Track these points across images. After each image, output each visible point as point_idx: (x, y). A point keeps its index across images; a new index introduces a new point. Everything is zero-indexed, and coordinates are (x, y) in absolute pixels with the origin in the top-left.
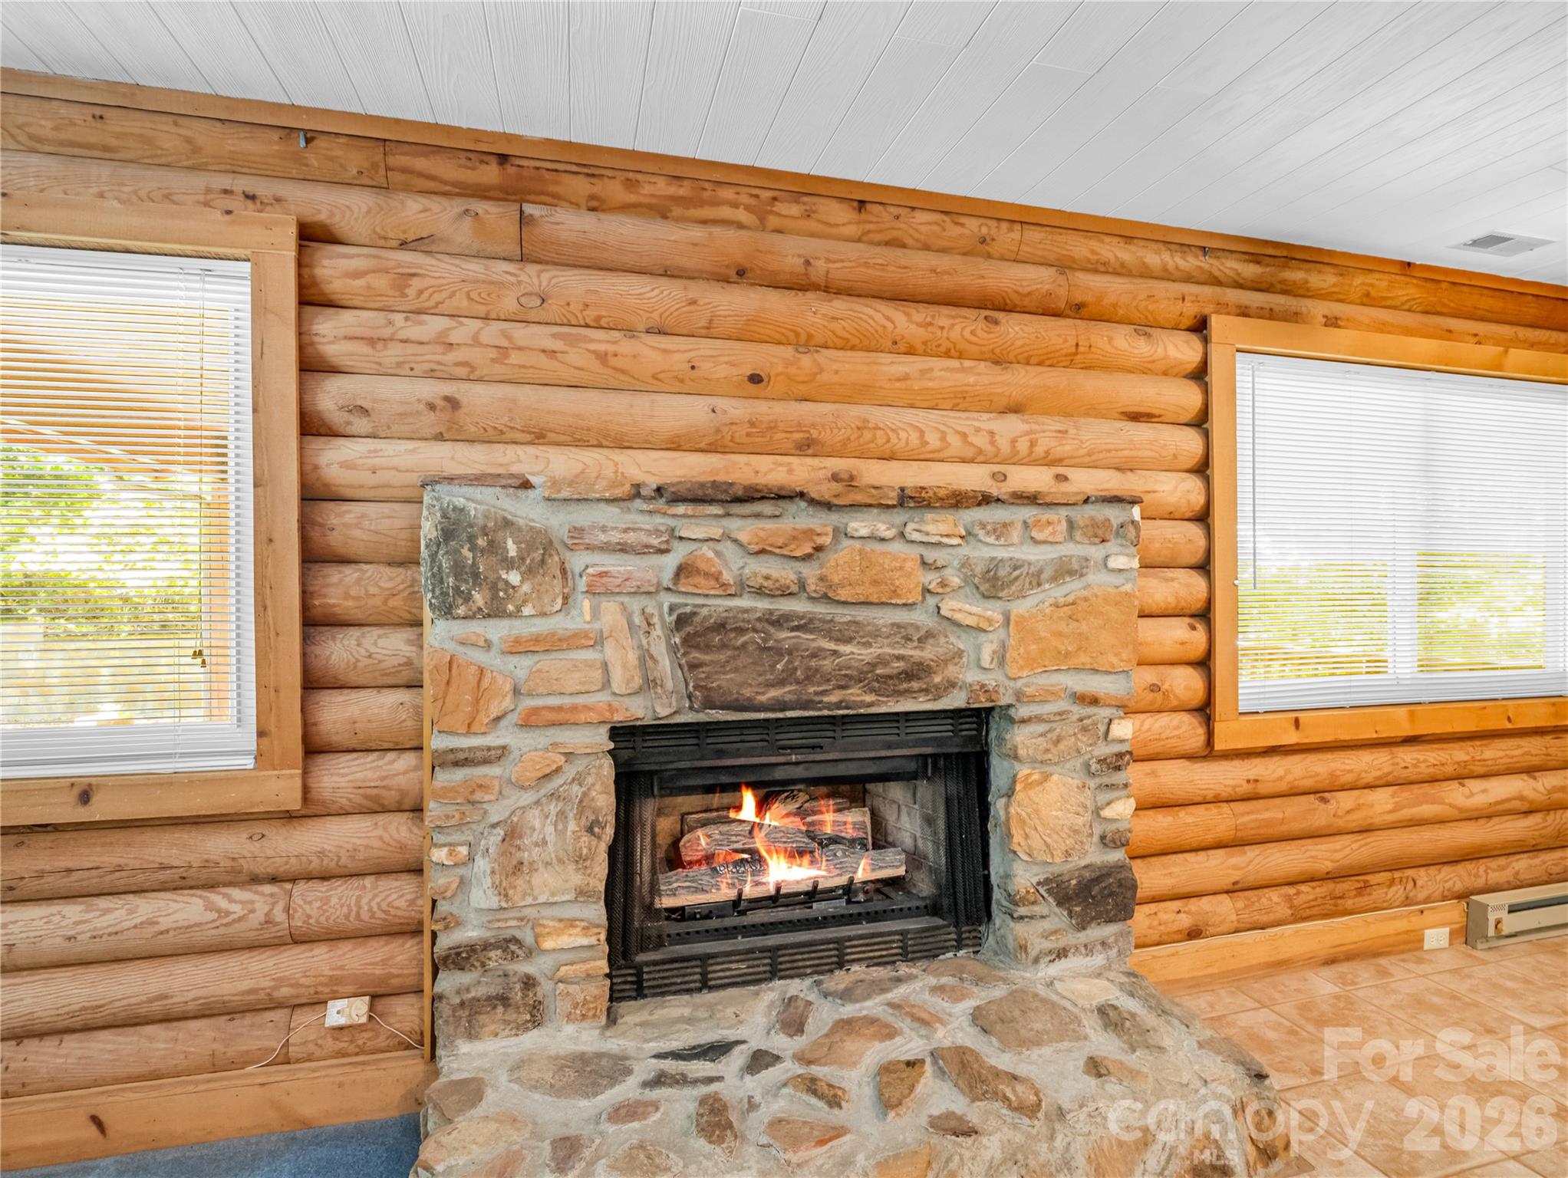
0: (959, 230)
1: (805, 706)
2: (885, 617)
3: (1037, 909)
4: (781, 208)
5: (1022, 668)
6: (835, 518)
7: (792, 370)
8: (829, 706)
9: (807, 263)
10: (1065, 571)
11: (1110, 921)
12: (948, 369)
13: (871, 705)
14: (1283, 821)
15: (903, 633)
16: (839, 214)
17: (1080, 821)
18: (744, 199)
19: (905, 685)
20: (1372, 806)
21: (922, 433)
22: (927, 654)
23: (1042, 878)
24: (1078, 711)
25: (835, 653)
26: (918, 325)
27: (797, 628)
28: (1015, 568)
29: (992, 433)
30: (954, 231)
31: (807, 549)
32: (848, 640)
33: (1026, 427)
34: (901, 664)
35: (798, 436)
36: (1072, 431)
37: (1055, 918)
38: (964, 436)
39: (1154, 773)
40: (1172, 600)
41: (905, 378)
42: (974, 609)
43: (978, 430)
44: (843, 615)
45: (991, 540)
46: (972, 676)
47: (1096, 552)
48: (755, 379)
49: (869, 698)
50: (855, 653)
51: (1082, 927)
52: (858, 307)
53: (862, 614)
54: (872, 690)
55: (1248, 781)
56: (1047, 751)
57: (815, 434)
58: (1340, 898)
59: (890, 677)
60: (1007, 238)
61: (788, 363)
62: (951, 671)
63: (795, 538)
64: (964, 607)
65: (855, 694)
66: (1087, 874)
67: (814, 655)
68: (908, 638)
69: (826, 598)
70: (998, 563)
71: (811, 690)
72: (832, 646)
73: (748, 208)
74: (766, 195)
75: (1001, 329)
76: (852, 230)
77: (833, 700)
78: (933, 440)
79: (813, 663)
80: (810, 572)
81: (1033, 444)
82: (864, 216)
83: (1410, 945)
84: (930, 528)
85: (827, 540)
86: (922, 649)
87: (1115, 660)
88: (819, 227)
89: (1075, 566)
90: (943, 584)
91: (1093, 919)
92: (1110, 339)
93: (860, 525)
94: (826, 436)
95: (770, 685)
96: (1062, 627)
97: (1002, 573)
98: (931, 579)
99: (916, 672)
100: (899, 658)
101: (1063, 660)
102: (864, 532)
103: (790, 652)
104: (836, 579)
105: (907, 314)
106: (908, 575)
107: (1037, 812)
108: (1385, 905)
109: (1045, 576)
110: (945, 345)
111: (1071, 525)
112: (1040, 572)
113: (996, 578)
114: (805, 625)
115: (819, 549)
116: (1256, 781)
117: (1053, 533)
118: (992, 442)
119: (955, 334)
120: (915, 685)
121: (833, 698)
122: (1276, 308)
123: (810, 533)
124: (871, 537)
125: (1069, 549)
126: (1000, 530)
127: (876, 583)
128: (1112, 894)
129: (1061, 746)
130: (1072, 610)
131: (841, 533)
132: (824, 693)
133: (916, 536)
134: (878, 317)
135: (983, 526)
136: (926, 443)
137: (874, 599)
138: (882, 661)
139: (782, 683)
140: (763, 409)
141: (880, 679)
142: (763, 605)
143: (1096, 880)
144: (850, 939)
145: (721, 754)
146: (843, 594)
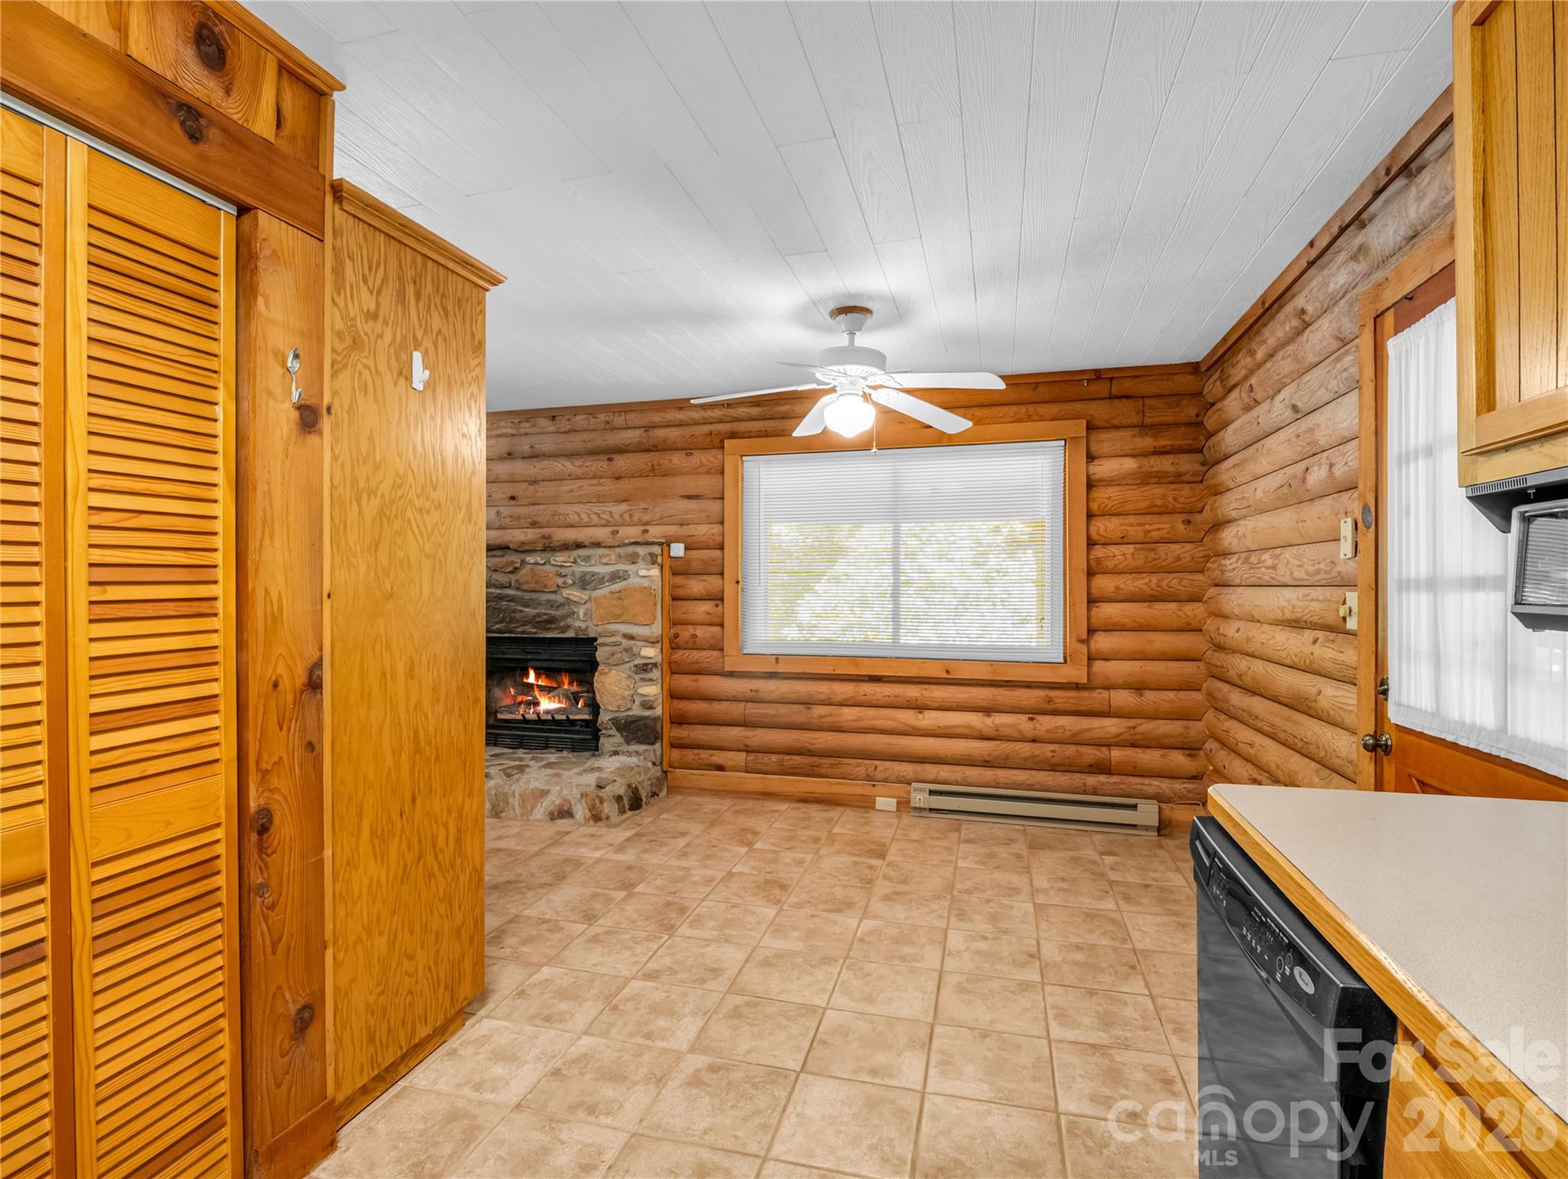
0: (596, 420)
1: (510, 632)
2: (544, 597)
3: (610, 732)
4: (523, 425)
5: (598, 621)
6: (523, 556)
7: (526, 493)
8: (518, 633)
9: (532, 447)
10: (615, 577)
11: (641, 743)
12: (592, 485)
13: (535, 633)
14: (774, 716)
15: (551, 604)
16: (544, 423)
17: (626, 693)
18: (509, 424)
19: (549, 626)
20: (840, 715)
21: (579, 515)
22: (559, 613)
23: (610, 718)
24: (626, 643)
25: (521, 611)
26: (577, 467)
27: (509, 601)
28: (593, 576)
29: (611, 512)
30: (593, 421)
31: (511, 569)
32: (528, 606)
33: (628, 508)
34: (545, 617)
35: (529, 520)
36: (650, 508)
37: (618, 738)
38: (598, 514)
39: (696, 680)
40: (704, 592)
41: (571, 491)
42: (578, 594)
43: (605, 511)
44: (527, 596)
45: (583, 563)
46: (578, 624)
47: (631, 568)
48: (513, 498)
49: (534, 630)
50: (530, 611)
51: (628, 743)
52: (552, 462)
53: (534, 596)
54: (535, 627)
55: (751, 690)
56: (608, 659)
57: (535, 519)
58: (817, 767)
59: (541, 622)
60: (619, 420)
61: (524, 490)
62: (569, 621)
63: (507, 565)
64: (575, 594)
65: (528, 628)
66: (630, 719)
67: (513, 612)
68: (552, 606)
69: (518, 589)
70: (585, 574)
71: (512, 625)
72: (522, 608)
73: (511, 428)
74: (516, 421)
75: (614, 463)
76: (552, 429)
77: (520, 631)
78: (585, 518)
79: (513, 615)
80: (513, 578)
81: (631, 516)
82: (555, 422)
83: (866, 804)
84: (557, 559)
85: (518, 565)
86: (556, 610)
87: (642, 619)
88: (538, 430)
89: (621, 574)
90: (565, 583)
91: (633, 740)
92: (670, 461)
93: (530, 559)
94: (539, 519)
95: (497, 623)
96: (614, 602)
97: (587, 578)
98: (560, 581)
99: (552, 620)
100: (546, 614)
101: (617, 618)
102: (532, 561)
103: (504, 610)
104: (522, 581)
105: (572, 463)
106: (551, 579)
107: (604, 686)
108: (851, 777)
109: (606, 579)
110: (591, 475)
111: (620, 556)
112: (604, 578)
113: (584, 580)
114: (512, 599)
115: (516, 568)
116: (757, 691)
117: (610, 560)
118: (612, 517)
119: (593, 468)
120: (553, 626)
121: (519, 630)
122: (769, 429)
123: (513, 562)
124: (536, 563)
125: (621, 567)
126: (587, 559)
127: (537, 583)
128: (640, 730)
129: (615, 657)
130: (619, 595)
131: (523, 562)
132: (517, 627)
133: (554, 562)
134: (560, 465)
135: (580, 557)
136: (581, 519)
137: (537, 589)
138: (538, 615)
139: (501, 622)
140: (517, 510)
141: (538, 622)
142: (498, 591)
143: (634, 722)
144: (551, 737)
145: (503, 653)
146: (525, 587)
